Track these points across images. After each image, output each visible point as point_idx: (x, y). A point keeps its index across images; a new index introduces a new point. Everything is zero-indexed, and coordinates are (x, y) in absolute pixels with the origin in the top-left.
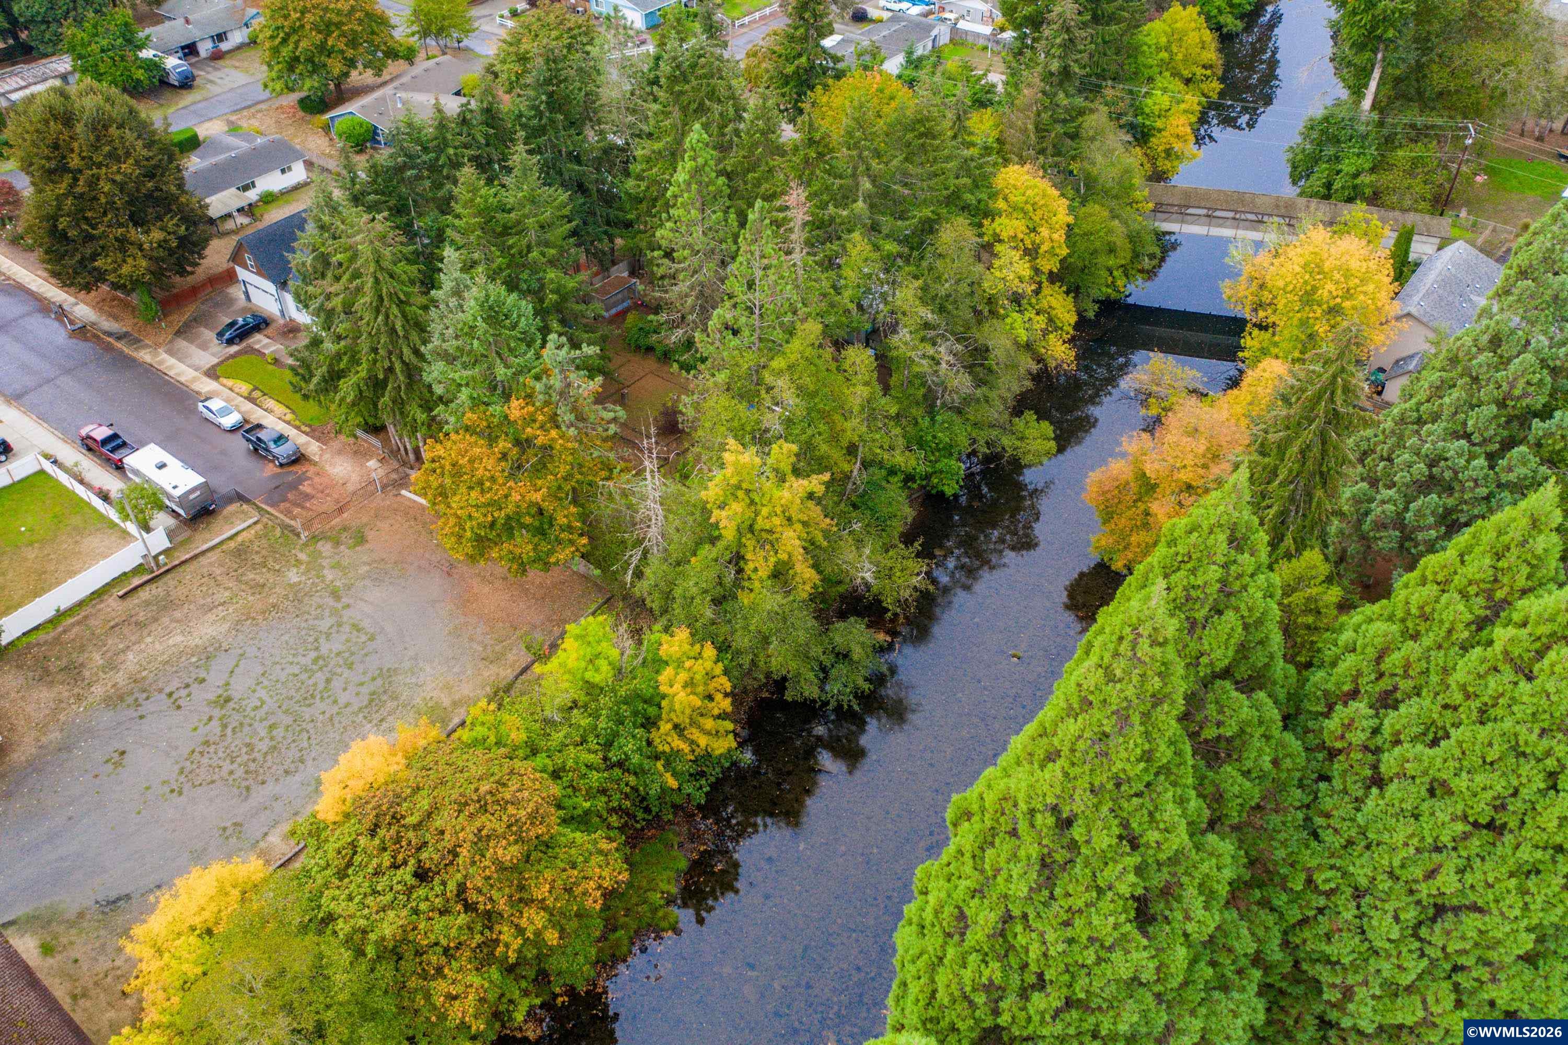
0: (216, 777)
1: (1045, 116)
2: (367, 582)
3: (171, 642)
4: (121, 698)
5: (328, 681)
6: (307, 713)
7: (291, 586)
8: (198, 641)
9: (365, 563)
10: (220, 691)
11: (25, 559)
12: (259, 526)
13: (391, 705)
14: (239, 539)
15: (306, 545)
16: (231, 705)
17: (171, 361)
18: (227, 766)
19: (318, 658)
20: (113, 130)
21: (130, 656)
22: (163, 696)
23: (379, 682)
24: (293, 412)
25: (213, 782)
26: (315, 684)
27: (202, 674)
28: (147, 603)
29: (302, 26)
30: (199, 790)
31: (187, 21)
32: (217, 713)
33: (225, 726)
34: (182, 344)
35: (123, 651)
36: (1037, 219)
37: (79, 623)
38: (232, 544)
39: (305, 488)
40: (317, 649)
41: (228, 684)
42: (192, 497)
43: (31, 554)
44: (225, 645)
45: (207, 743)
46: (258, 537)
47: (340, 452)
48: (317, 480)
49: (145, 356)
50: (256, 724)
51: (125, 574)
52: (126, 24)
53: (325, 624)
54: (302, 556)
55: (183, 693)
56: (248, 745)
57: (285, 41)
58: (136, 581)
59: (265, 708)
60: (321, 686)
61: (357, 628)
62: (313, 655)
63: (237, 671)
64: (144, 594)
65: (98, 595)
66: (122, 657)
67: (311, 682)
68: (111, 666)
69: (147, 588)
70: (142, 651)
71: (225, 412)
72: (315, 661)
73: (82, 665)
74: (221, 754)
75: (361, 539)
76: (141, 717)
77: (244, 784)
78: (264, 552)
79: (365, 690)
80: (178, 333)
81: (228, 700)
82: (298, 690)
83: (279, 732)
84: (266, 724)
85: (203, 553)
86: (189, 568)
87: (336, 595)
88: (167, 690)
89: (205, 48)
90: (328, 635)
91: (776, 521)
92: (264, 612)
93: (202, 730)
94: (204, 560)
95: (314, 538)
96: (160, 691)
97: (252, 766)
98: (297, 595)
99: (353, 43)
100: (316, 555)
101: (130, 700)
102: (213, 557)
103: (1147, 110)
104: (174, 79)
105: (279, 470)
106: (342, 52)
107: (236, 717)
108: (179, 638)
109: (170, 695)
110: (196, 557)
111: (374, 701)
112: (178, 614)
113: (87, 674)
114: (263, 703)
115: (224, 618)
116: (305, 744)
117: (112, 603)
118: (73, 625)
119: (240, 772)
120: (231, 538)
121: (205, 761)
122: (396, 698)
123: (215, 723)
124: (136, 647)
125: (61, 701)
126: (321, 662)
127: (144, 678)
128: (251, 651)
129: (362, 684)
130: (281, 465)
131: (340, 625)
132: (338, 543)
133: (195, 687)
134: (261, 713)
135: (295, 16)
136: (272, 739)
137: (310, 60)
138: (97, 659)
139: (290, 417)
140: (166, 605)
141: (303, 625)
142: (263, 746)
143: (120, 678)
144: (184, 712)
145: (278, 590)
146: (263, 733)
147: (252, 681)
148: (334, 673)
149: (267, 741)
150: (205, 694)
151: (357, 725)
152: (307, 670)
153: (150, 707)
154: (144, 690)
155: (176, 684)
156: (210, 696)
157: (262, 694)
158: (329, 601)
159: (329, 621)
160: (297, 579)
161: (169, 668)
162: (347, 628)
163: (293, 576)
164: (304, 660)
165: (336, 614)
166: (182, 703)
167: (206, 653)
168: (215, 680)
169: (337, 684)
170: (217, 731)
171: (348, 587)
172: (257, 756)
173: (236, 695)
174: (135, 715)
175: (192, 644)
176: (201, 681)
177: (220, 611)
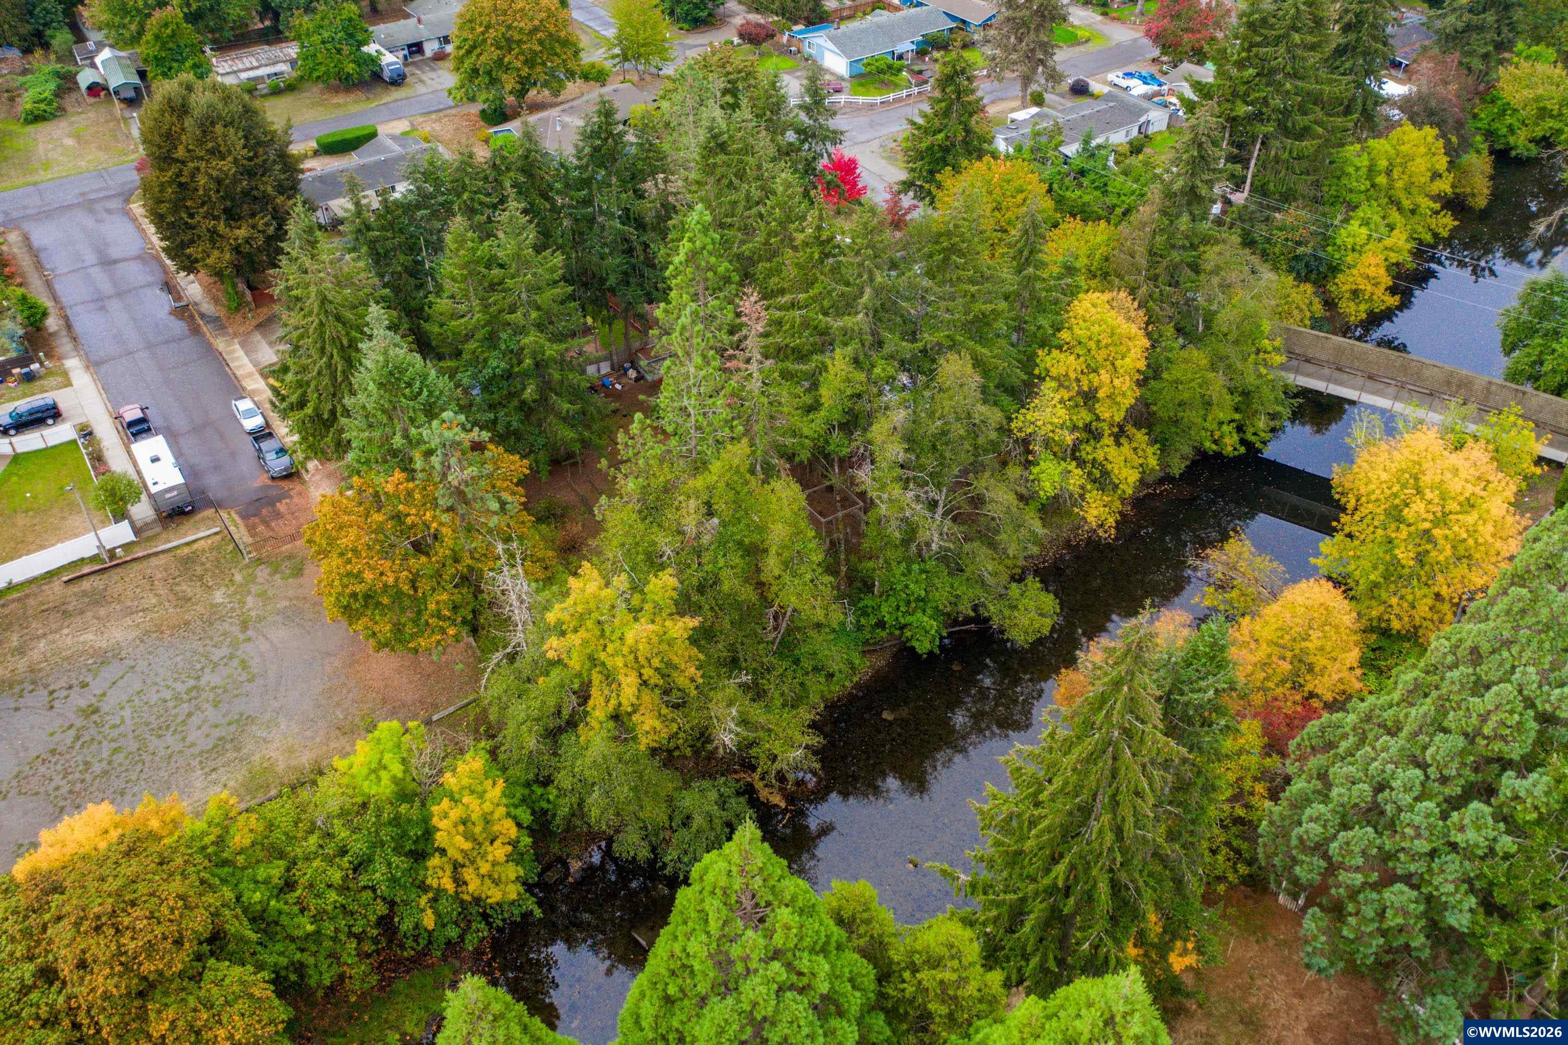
0: (42, 790)
1: (1160, 239)
2: (279, 618)
3: (82, 639)
4: (11, 687)
5: (190, 715)
6: (154, 743)
7: (213, 606)
8: (104, 644)
9: (286, 598)
10: (94, 701)
11: (14, 525)
12: (218, 537)
13: (230, 755)
14: (195, 546)
15: (247, 566)
16: (95, 717)
17: (240, 353)
18: (58, 780)
19: (195, 687)
20: (219, 129)
21: (42, 644)
22: (46, 693)
23: (233, 728)
25: (37, 794)
26: (176, 715)
27: (89, 679)
28: (85, 594)
29: (484, 41)
30: (23, 798)
31: (419, 21)
32: (79, 722)
33: (78, 738)
34: (257, 337)
35: (38, 638)
36: (1100, 359)
37: (19, 600)
38: (186, 550)
39: (281, 507)
40: (198, 678)
41: (104, 694)
42: (168, 496)
43: (21, 520)
44: (123, 654)
45: (53, 752)
46: (212, 549)
47: (329, 476)
48: (296, 500)
49: (220, 344)
50: (105, 743)
51: (82, 559)
52: (350, 20)
53: (217, 654)
54: (238, 578)
55: (64, 693)
56: (86, 763)
57: (469, 52)
58: (86, 570)
59: (122, 728)
60: (180, 719)
61: (244, 665)
62: (192, 682)
63: (121, 683)
64: (86, 585)
65: (50, 575)
66: (33, 644)
67: (174, 712)
68: (21, 651)
69: (92, 578)
70: (54, 642)
71: (249, 414)
72: (189, 691)
74: (59, 767)
75: (298, 572)
76: (17, 709)
77: (61, 804)
78: (208, 566)
79: (216, 733)
80: (259, 326)
81: (96, 711)
82: (158, 718)
83: (120, 758)
84: (114, 745)
85: (156, 554)
86: (136, 566)
87: (244, 626)
88: (51, 688)
89: (430, 48)
90: (216, 665)
91: (619, 662)
92: (173, 628)
93: (57, 737)
94: (154, 561)
95: (259, 561)
96: (46, 686)
97: (79, 786)
98: (213, 616)
99: (530, 62)
100: (252, 578)
101: (17, 689)
102: (162, 560)
103: (1338, 242)
104: (386, 75)
105: (269, 482)
106: (518, 70)
107: (93, 731)
108: (90, 637)
109: (52, 693)
110: (149, 556)
111: (219, 748)
112: (102, 612)
114: (123, 722)
115: (138, 625)
116: (134, 778)
117: (57, 586)
118: (14, 601)
119: (64, 790)
120: (188, 544)
121: (42, 769)
122: (238, 750)
123: (72, 732)
124: (50, 637)
126: (194, 694)
127: (40, 670)
128: (142, 665)
129: (216, 726)
130: (273, 478)
131: (232, 657)
132: (276, 571)
133: (74, 693)
134: (115, 733)
135: (479, 30)
136: (110, 763)
137: (489, 73)
140: (98, 599)
141: (201, 649)
142: (97, 768)
143: (22, 664)
144: (53, 713)
145: (198, 608)
146: (105, 754)
147: (125, 698)
148: (199, 708)
149: (104, 764)
150: (80, 700)
151: (189, 768)
152: (177, 698)
153: (29, 700)
154: (34, 682)
155: (62, 683)
156: (83, 703)
157: (127, 713)
158: (236, 630)
159: (224, 651)
160: (221, 600)
161: (66, 665)
162: (235, 663)
163: (219, 596)
164: (180, 687)
165: (235, 645)
166: (57, 704)
167: (103, 658)
168: (96, 687)
169: (195, 720)
170: (69, 742)
171: (260, 619)
172: (88, 777)
173: (105, 708)
174: (13, 705)
175: (97, 645)
176: (84, 685)
177: (139, 617)
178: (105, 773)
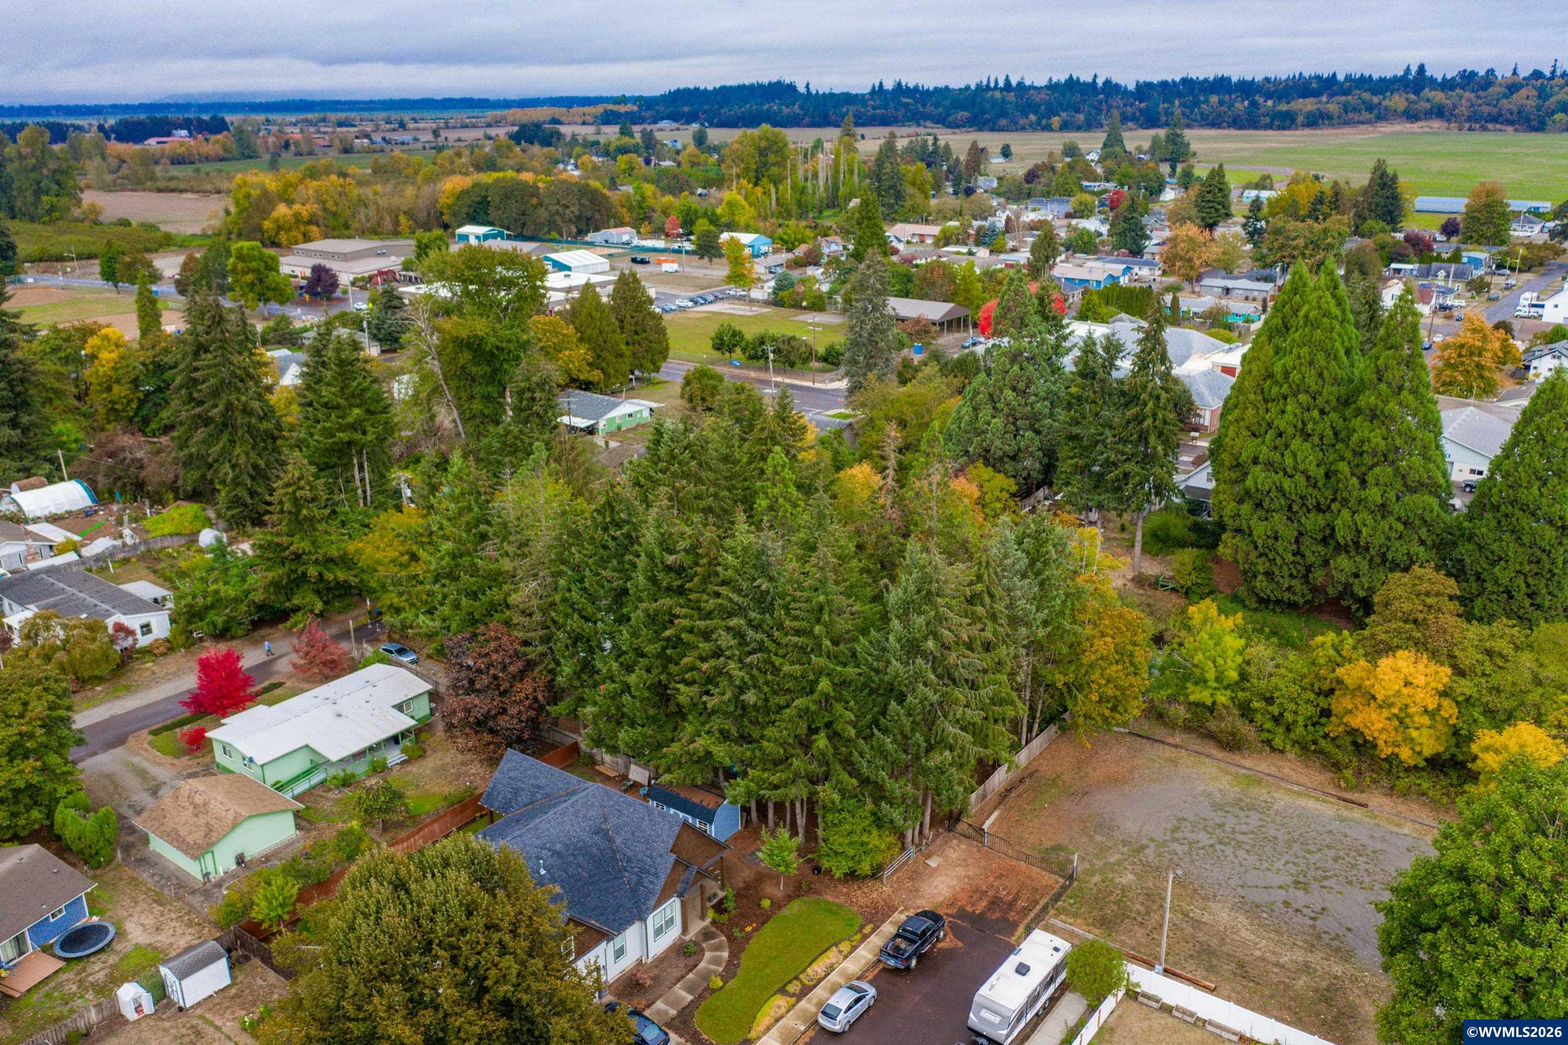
2: (1116, 833)
3: (1252, 937)
4: (1338, 949)
8: (1241, 918)
10: (1291, 889)
15: (1079, 880)
16: (1301, 879)
18: (1363, 866)
22: (1318, 923)
24: (836, 944)
27: (1279, 905)
28: (1209, 970)
32: (1315, 886)
33: (1326, 878)
35: (1282, 967)
41: (1281, 887)
44: (1238, 899)
45: (1350, 883)
54: (1096, 879)
55: (1305, 911)
59: (1292, 860)
61: (1176, 829)
62: (1218, 847)
63: (1262, 885)
70: (1274, 953)
73: (1316, 991)
76: (1349, 930)
79: (1242, 814)
81: (1297, 883)
82: (1264, 847)
83: (1312, 848)
84: (1307, 856)
87: (1140, 849)
88: (1310, 922)
90: (1191, 844)
92: (1184, 884)
93: (1338, 888)
96: (1313, 927)
97: (1353, 855)
98: (1149, 872)
100: (1089, 871)
101: (1336, 943)
107: (1312, 873)
109: (1314, 919)
112: (1214, 942)
113: (1324, 984)
114: (1287, 863)
115: (1203, 910)
116: (1315, 832)
119: (1364, 857)
121: (1367, 879)
122: (1241, 797)
123: (1325, 883)
124: (1273, 959)
125: (1367, 992)
126: (1226, 840)
127: (1306, 942)
128: (1234, 883)
129: (1236, 817)
131: (1176, 840)
133: (1299, 904)
134: (1299, 860)
138: (1301, 982)
139: (845, 947)
140: (1206, 952)
142: (1332, 853)
143: (1315, 958)
144: (1327, 904)
145: (1150, 885)
146: (1317, 856)
147: (1269, 874)
148: (1234, 831)
149: (1326, 851)
150: (1299, 898)
151: (1277, 813)
152: (1239, 845)
153: (1334, 927)
154: (1319, 938)
155: (1299, 919)
156: (1300, 893)
157: (1279, 865)
158: (1150, 852)
159: (1175, 846)
160: (1131, 876)
161: (1284, 929)
162: (1177, 835)
163: (1128, 878)
164: (1229, 851)
165: (1164, 844)
166: (1318, 908)
167: (1253, 910)
168: (1281, 895)
169: (1244, 828)
170: (1334, 880)
171: (1125, 843)
172: (1342, 854)
173: (1289, 879)
174: (1350, 935)
175: (1246, 922)
176: (1287, 904)
177: (1196, 913)
178: (1329, 847)
